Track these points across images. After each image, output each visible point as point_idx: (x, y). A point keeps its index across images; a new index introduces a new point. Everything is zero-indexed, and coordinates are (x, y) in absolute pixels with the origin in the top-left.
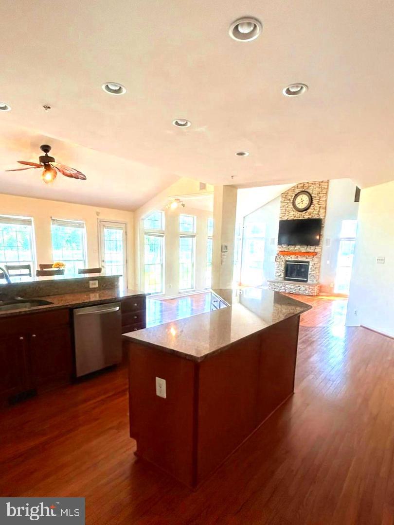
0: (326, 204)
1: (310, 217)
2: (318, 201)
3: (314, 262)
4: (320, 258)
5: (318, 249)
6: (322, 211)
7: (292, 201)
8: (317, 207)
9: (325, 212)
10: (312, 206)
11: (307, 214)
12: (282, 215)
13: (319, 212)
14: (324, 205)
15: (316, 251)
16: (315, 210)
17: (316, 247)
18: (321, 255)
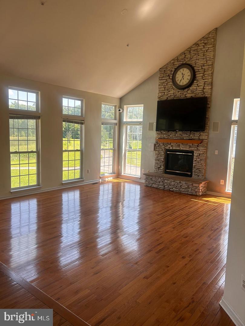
0: (212, 79)
1: (193, 95)
2: (202, 75)
3: (199, 152)
4: (207, 147)
5: (203, 136)
6: (208, 88)
7: (171, 77)
8: (201, 83)
9: (212, 89)
10: (195, 81)
11: (189, 91)
12: (160, 94)
13: (204, 89)
14: (210, 80)
15: (201, 138)
16: (198, 86)
17: (202, 133)
18: (207, 144)
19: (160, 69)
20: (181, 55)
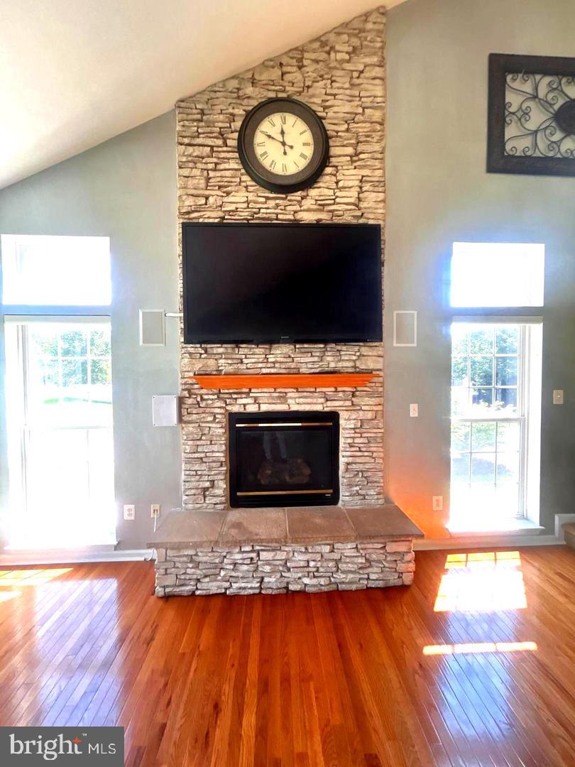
1: (324, 217)
2: (350, 150)
3: (361, 415)
4: (383, 396)
5: (371, 358)
6: (371, 199)
7: (233, 143)
8: (350, 176)
10: (328, 170)
11: (308, 203)
12: (189, 202)
13: (360, 199)
14: (378, 173)
15: (362, 366)
16: (341, 188)
17: (365, 350)
18: (384, 385)
19: (182, 101)
20: (265, 65)
